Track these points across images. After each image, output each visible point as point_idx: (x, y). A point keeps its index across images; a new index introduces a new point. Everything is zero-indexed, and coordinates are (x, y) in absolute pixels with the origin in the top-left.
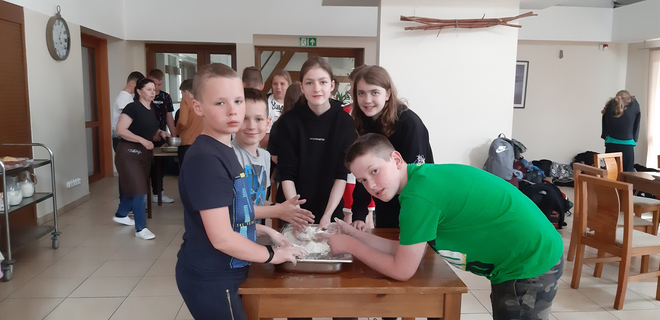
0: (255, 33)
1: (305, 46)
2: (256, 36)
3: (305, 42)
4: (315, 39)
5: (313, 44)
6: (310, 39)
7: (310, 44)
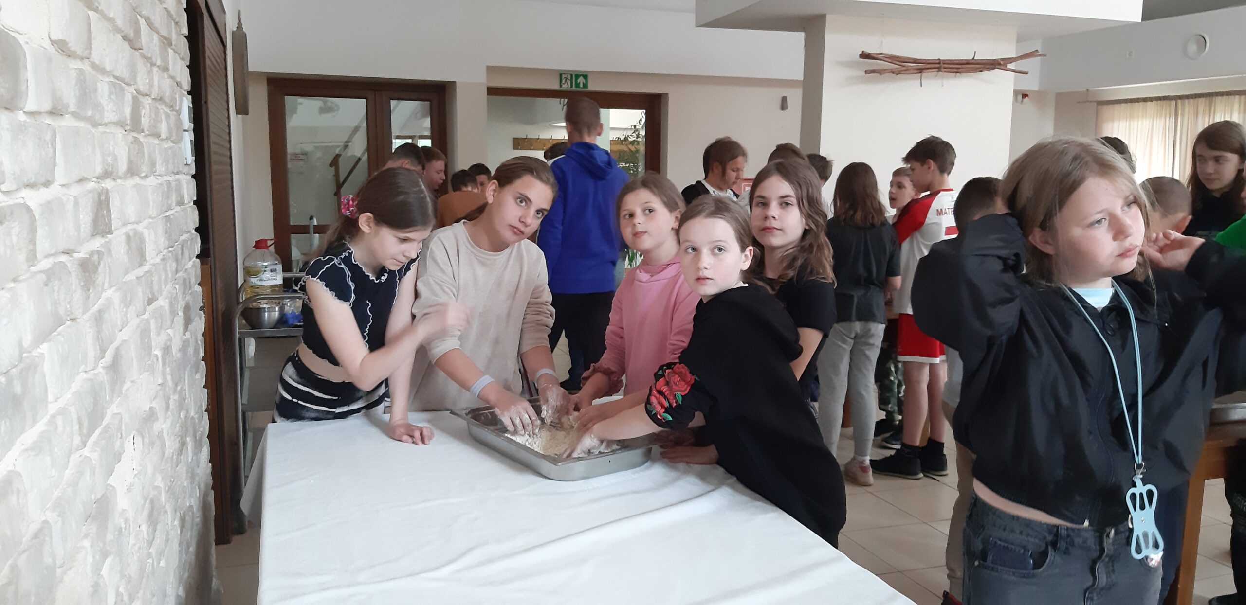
0: (490, 64)
1: (569, 89)
2: (491, 70)
3: (568, 81)
4: (585, 77)
5: (581, 86)
6: (577, 76)
7: (577, 85)
